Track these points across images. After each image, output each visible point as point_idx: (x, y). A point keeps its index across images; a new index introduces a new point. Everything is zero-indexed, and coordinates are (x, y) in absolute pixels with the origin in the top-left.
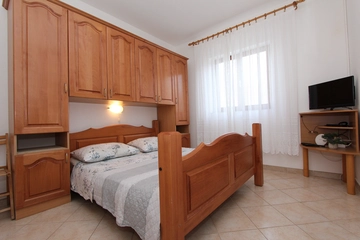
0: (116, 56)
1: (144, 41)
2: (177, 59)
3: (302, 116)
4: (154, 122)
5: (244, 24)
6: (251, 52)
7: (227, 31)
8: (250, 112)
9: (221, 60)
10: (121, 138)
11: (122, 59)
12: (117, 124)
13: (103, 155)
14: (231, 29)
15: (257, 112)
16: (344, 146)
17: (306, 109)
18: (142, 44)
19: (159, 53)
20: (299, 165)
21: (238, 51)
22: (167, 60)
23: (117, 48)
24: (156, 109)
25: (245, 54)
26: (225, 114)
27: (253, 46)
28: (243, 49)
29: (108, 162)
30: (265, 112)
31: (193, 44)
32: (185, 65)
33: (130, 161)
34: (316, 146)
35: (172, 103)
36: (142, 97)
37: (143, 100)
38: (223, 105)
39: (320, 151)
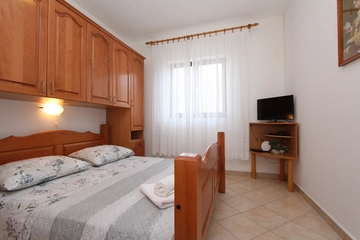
0: (62, 40)
1: (99, 28)
2: (135, 57)
3: (251, 125)
4: (102, 127)
5: (205, 34)
6: (211, 62)
7: (188, 37)
8: (209, 119)
9: (182, 65)
10: (59, 148)
11: (69, 45)
12: (54, 129)
13: (38, 176)
14: (192, 36)
15: (215, 120)
16: (282, 151)
17: (254, 120)
18: (96, 31)
19: (115, 45)
20: (248, 169)
21: (198, 59)
22: (124, 56)
23: (63, 29)
24: (104, 111)
25: (205, 63)
26: (184, 120)
27: (214, 57)
28: (204, 58)
29: (48, 186)
30: (222, 119)
31: (152, 43)
32: (142, 64)
33: (82, 181)
34: (261, 151)
35: (128, 106)
36: (93, 97)
37: (95, 101)
38: (182, 110)
39: (264, 156)
